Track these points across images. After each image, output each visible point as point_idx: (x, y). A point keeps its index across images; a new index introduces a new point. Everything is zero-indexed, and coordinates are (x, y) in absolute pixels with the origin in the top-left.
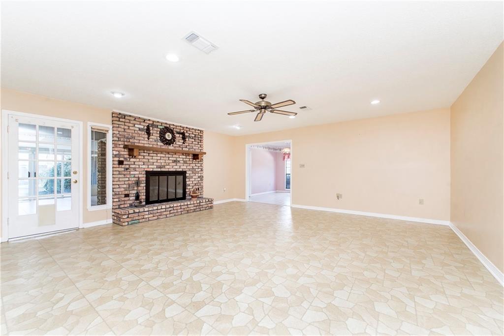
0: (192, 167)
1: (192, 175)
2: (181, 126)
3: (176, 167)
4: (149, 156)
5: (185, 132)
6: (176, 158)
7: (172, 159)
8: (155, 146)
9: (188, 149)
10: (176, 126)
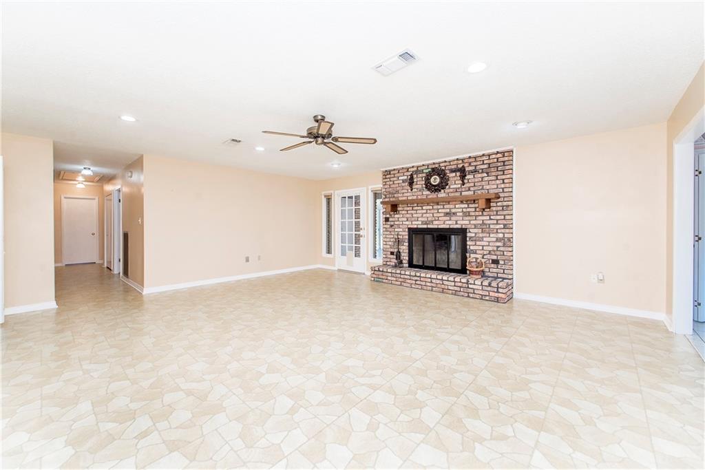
0: (481, 222)
1: (481, 235)
2: (457, 159)
3: (450, 222)
4: (413, 210)
5: (466, 165)
6: (450, 209)
7: (443, 211)
8: (419, 197)
9: (472, 193)
10: (450, 162)
